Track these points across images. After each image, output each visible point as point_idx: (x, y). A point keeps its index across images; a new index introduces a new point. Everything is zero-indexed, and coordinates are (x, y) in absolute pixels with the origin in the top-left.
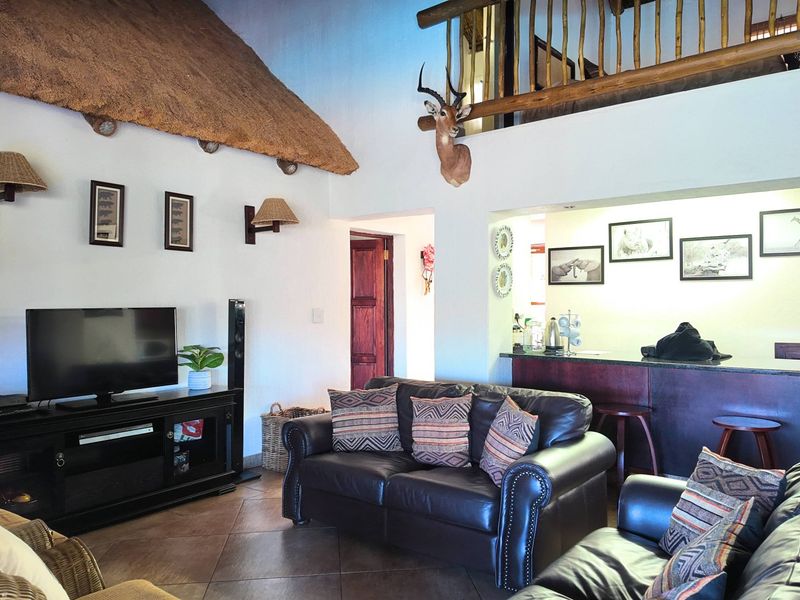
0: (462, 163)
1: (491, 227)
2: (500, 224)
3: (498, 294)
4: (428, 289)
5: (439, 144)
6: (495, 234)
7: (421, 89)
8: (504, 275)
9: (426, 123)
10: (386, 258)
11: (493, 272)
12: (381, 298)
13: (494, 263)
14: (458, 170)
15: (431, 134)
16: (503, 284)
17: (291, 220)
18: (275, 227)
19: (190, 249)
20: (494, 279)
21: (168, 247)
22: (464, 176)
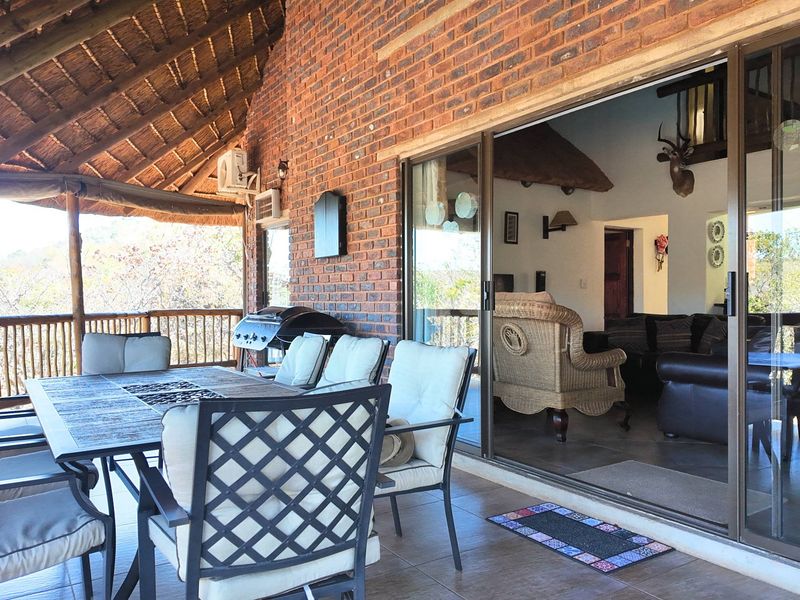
0: (688, 182)
1: (708, 222)
2: (715, 220)
3: (713, 265)
4: (660, 267)
5: (672, 172)
6: (711, 226)
7: (659, 140)
8: (717, 253)
9: (661, 157)
10: (628, 245)
11: (709, 252)
12: (624, 274)
13: (710, 245)
14: (686, 187)
15: (667, 164)
16: (717, 259)
17: (574, 223)
18: (563, 228)
19: (516, 243)
20: (710, 254)
21: (506, 242)
22: (690, 190)
